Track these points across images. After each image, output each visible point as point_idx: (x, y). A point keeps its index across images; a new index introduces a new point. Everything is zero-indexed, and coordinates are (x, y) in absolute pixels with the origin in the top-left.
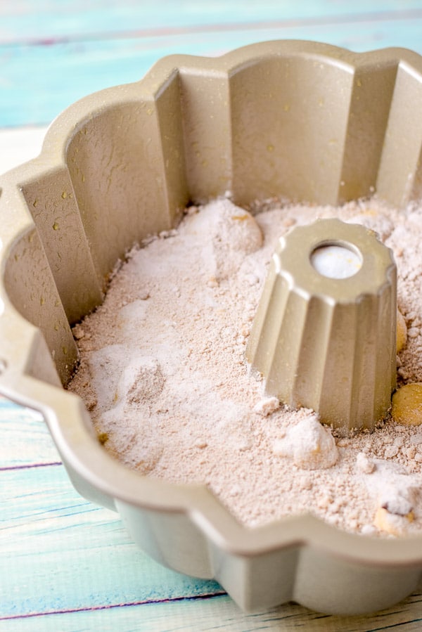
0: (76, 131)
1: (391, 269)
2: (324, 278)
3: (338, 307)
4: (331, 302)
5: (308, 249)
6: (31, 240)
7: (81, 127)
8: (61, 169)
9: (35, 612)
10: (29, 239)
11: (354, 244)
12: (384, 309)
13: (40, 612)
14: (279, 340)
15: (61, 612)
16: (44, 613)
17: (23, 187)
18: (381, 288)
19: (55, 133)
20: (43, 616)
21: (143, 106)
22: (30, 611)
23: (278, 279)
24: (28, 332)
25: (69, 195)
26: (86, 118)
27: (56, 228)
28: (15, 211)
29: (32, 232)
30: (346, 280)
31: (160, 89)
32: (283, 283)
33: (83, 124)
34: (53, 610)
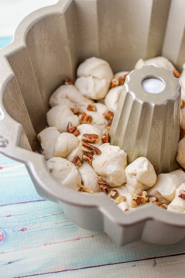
0: (29, 29)
1: (178, 88)
2: (149, 94)
3: (156, 107)
4: (153, 105)
5: (140, 80)
6: (13, 82)
7: (31, 26)
8: (23, 48)
9: (28, 201)
10: (12, 82)
11: (161, 77)
12: (176, 106)
13: (31, 200)
14: (128, 122)
15: (40, 201)
16: (32, 201)
17: (7, 57)
18: (175, 97)
19: (19, 30)
20: (32, 202)
21: (58, 16)
22: (26, 200)
23: (128, 94)
24: (17, 126)
25: (27, 59)
26: (33, 22)
27: (22, 74)
28: (4, 68)
29: (13, 78)
30: (159, 94)
31: (65, 7)
32: (130, 96)
33: (32, 25)
34: (36, 200)
